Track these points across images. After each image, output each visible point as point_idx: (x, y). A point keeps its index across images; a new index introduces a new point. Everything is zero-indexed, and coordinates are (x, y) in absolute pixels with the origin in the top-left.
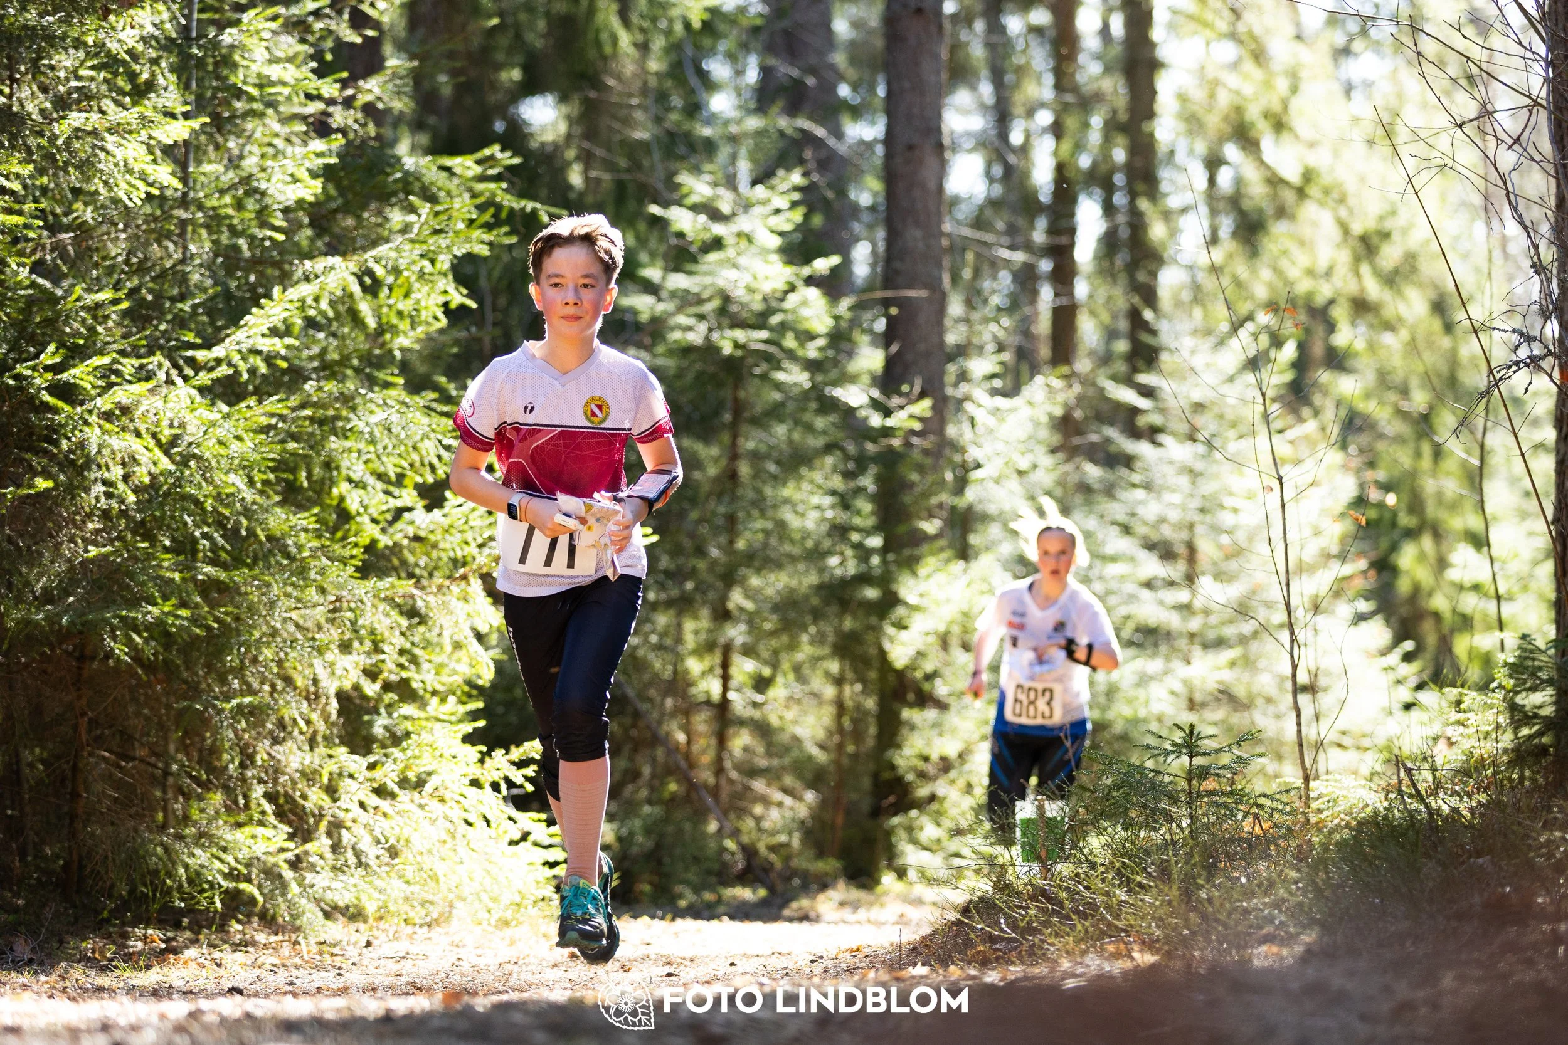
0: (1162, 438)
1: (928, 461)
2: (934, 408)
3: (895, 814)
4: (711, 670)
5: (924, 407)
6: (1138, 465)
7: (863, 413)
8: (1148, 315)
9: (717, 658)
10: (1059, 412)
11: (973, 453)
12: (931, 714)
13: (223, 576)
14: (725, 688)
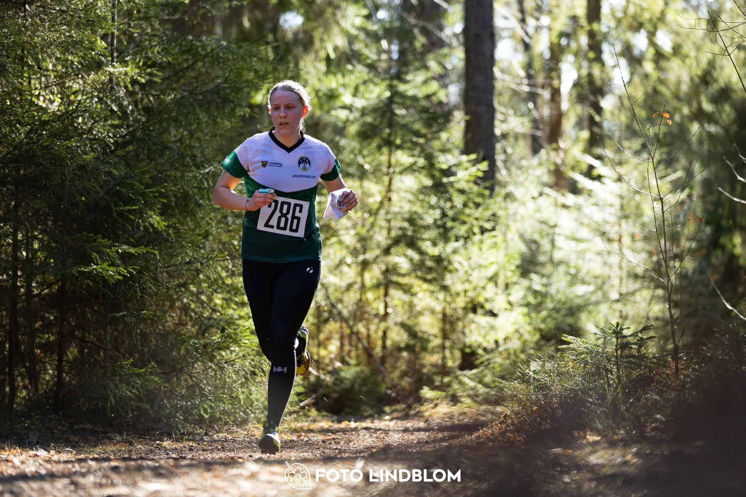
0: (604, 180)
1: (487, 192)
2: (490, 165)
3: (471, 369)
4: (379, 298)
5: (484, 166)
6: (593, 194)
7: (454, 169)
8: (597, 118)
9: (382, 291)
10: (552, 168)
11: (510, 188)
12: (489, 319)
13: (132, 250)
14: (386, 306)
